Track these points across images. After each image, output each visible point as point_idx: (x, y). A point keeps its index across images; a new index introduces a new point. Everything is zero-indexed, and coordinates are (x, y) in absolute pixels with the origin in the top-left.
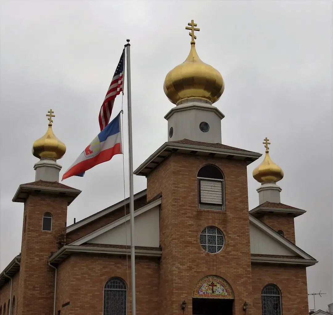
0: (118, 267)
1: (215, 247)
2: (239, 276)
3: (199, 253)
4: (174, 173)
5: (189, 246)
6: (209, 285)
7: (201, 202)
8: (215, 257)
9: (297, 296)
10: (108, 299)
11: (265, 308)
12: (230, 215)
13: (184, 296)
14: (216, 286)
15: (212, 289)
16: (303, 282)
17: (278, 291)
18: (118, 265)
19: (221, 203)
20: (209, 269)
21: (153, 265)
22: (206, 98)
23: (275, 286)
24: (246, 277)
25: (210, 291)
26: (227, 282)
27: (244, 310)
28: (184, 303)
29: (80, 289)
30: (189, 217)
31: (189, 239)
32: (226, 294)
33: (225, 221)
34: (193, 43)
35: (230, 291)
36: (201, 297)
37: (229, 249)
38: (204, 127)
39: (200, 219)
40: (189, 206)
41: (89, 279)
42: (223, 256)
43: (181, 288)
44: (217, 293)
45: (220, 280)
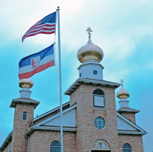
1: (101, 126)
2: (113, 140)
3: (94, 129)
4: (82, 92)
5: (89, 126)
6: (99, 144)
7: (95, 105)
8: (101, 131)
9: (139, 149)
10: (52, 151)
13: (87, 149)
16: (141, 142)
17: (130, 147)
18: (57, 135)
19: (103, 106)
20: (99, 136)
21: (73, 135)
22: (96, 60)
23: (129, 144)
24: (116, 140)
25: (100, 147)
26: (107, 142)
30: (89, 112)
31: (89, 122)
32: (107, 148)
33: (105, 114)
34: (90, 37)
35: (109, 147)
36: (95, 150)
38: (95, 72)
39: (94, 114)
40: (89, 108)
41: (43, 142)
42: (105, 130)
43: (86, 146)
44: (102, 148)
45: (104, 141)
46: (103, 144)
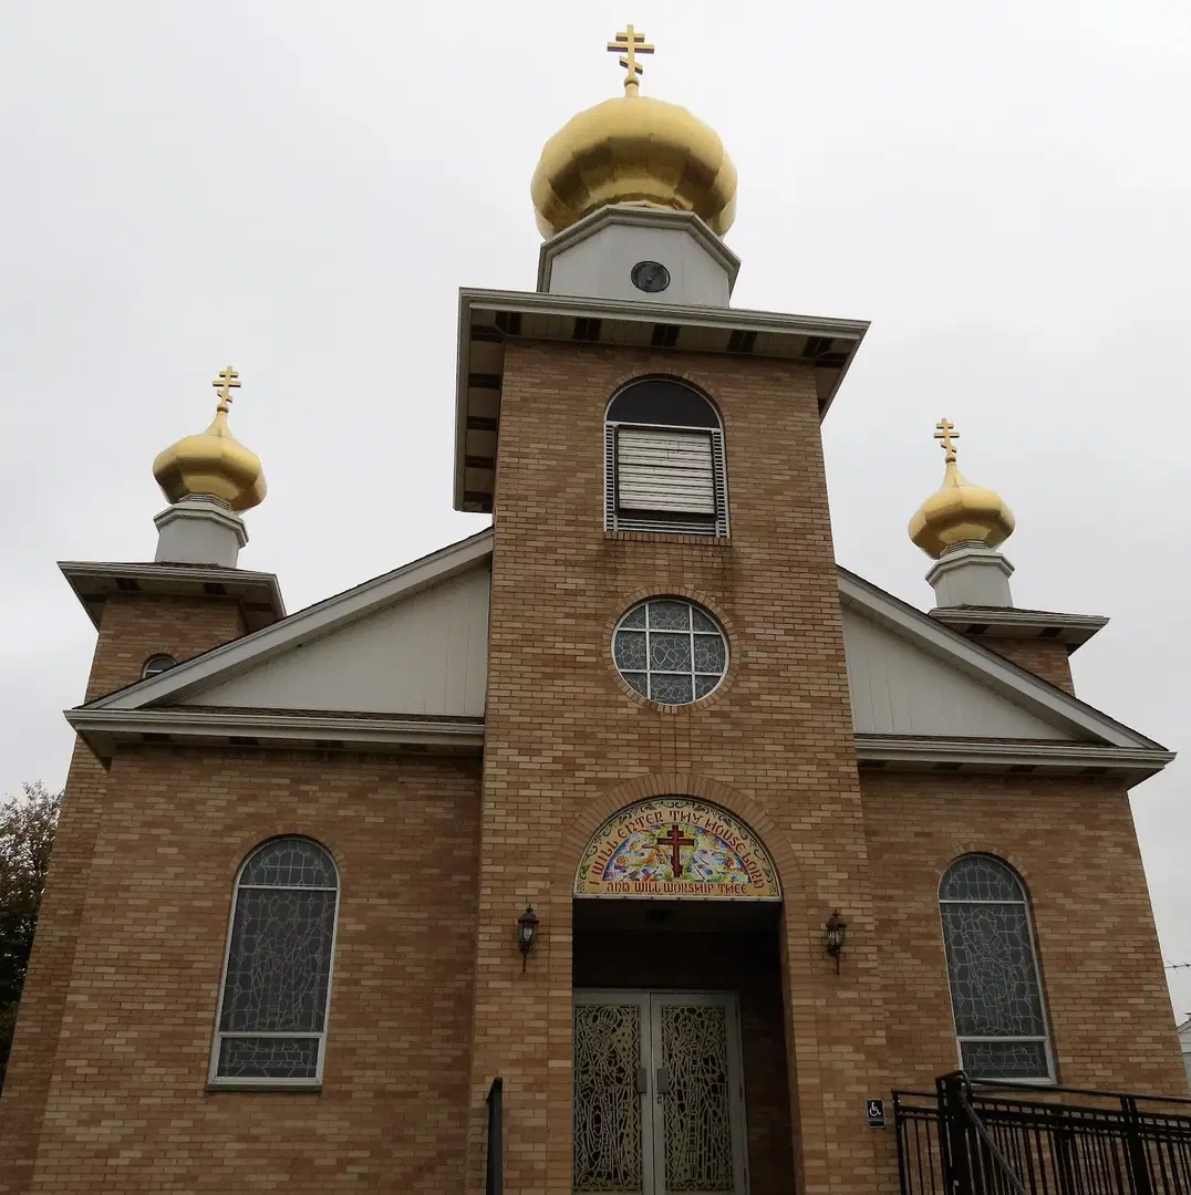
0: (305, 797)
1: (685, 681)
2: (803, 799)
3: (607, 704)
5: (562, 676)
6: (660, 841)
7: (623, 505)
8: (684, 719)
9: (1103, 902)
10: (252, 928)
11: (961, 955)
12: (750, 552)
13: (534, 886)
14: (691, 842)
15: (675, 860)
16: (1121, 845)
17: (1018, 884)
18: (304, 788)
19: (710, 511)
20: (655, 770)
23: (999, 862)
24: (833, 801)
25: (667, 868)
26: (744, 825)
27: (834, 950)
28: (529, 921)
29: (127, 889)
30: (567, 563)
31: (564, 647)
32: (743, 878)
33: (727, 575)
35: (762, 865)
36: (621, 895)
37: (753, 684)
38: (651, 279)
39: (615, 571)
40: (568, 523)
41: (171, 844)
42: (724, 715)
43: (520, 855)
44: (696, 875)
45: (711, 817)
46: (703, 842)
